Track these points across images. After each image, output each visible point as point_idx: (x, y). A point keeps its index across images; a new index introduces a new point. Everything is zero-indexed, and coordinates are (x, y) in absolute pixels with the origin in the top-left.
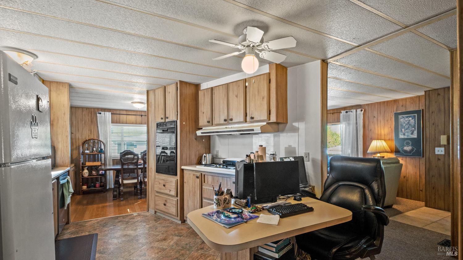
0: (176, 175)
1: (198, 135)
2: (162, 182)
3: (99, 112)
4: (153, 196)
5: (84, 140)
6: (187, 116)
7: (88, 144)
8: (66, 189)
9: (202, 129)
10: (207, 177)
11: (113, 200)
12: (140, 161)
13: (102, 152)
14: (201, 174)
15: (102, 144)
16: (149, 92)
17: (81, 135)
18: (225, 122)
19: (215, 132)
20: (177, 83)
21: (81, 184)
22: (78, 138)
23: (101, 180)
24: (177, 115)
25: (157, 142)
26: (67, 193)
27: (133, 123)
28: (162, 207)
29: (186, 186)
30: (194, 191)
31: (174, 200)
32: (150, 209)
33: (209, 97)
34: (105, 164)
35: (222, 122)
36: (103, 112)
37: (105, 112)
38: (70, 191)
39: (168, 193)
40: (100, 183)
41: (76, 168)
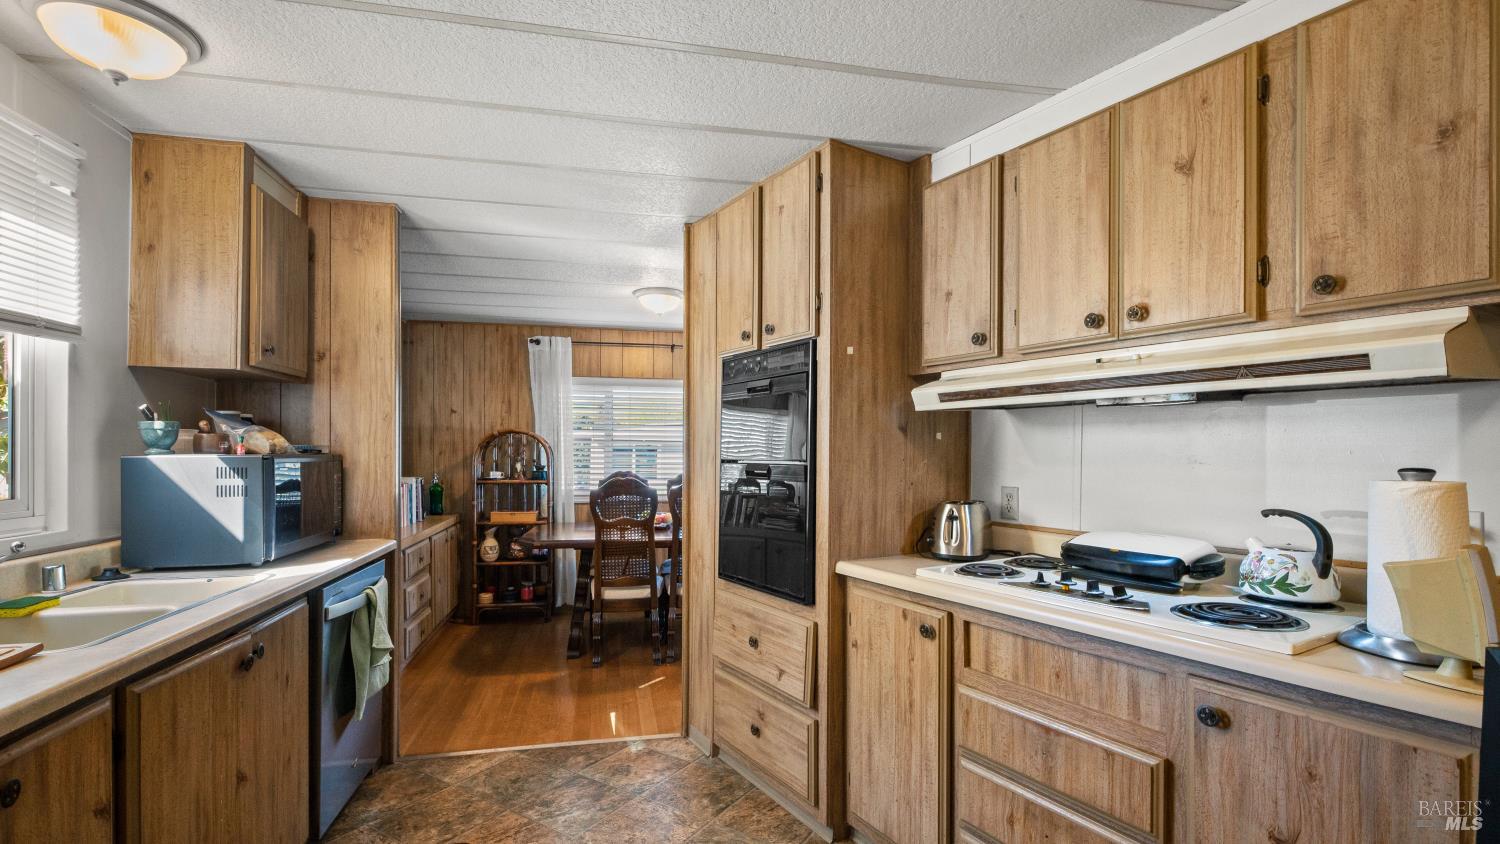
0: (810, 600)
1: (918, 408)
2: (747, 628)
3: (534, 338)
4: (707, 676)
5: (488, 432)
6: (866, 318)
7: (500, 448)
8: (361, 638)
9: (936, 377)
10: (987, 640)
11: (569, 658)
12: (663, 515)
13: (542, 478)
14: (950, 616)
15: (542, 449)
16: (695, 231)
17: (481, 419)
18: (1094, 332)
19: (1032, 387)
20: (819, 155)
21: (475, 586)
22: (471, 429)
23: (538, 574)
24: (818, 310)
25: (722, 443)
26: (365, 653)
27: (642, 375)
28: (742, 736)
29: (862, 666)
30: (904, 697)
31: (801, 724)
32: (692, 729)
33: (986, 207)
34: (552, 522)
35: (1072, 328)
36: (547, 339)
37: (553, 338)
38: (374, 645)
39: (772, 680)
40: (533, 586)
41: (463, 530)
